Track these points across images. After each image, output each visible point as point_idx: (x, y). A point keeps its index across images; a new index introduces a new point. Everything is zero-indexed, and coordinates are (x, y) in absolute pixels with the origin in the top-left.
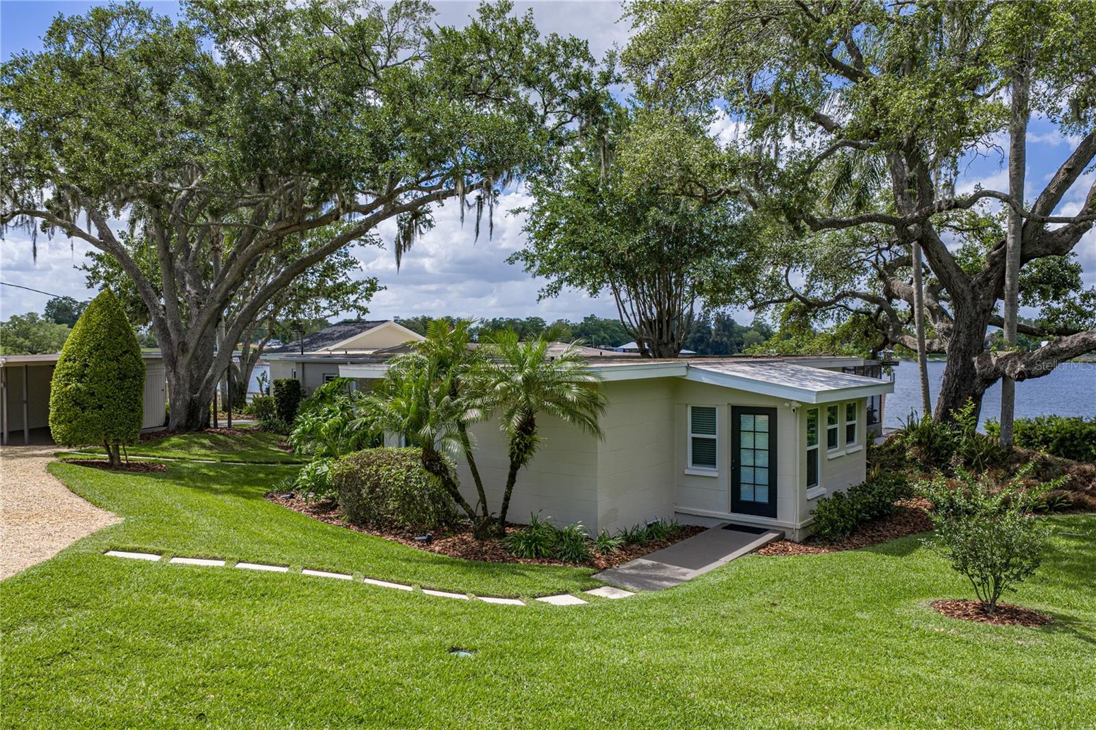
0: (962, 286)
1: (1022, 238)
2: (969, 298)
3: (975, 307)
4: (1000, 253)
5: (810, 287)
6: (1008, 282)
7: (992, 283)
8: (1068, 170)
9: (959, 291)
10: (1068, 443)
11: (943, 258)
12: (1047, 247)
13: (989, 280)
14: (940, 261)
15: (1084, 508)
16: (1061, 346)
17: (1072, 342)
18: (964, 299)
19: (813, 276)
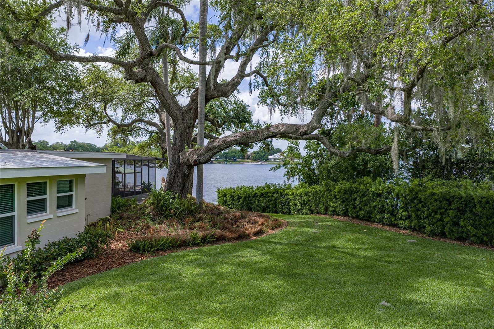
0: (176, 112)
1: (206, 86)
2: (180, 119)
3: (183, 125)
4: (196, 94)
5: (124, 118)
6: (199, 110)
7: (192, 111)
8: (227, 48)
9: (175, 115)
10: (247, 199)
11: (165, 95)
12: (219, 92)
13: (190, 109)
14: (163, 96)
15: (225, 240)
16: (213, 145)
17: (219, 142)
18: (178, 119)
19: (126, 111)
